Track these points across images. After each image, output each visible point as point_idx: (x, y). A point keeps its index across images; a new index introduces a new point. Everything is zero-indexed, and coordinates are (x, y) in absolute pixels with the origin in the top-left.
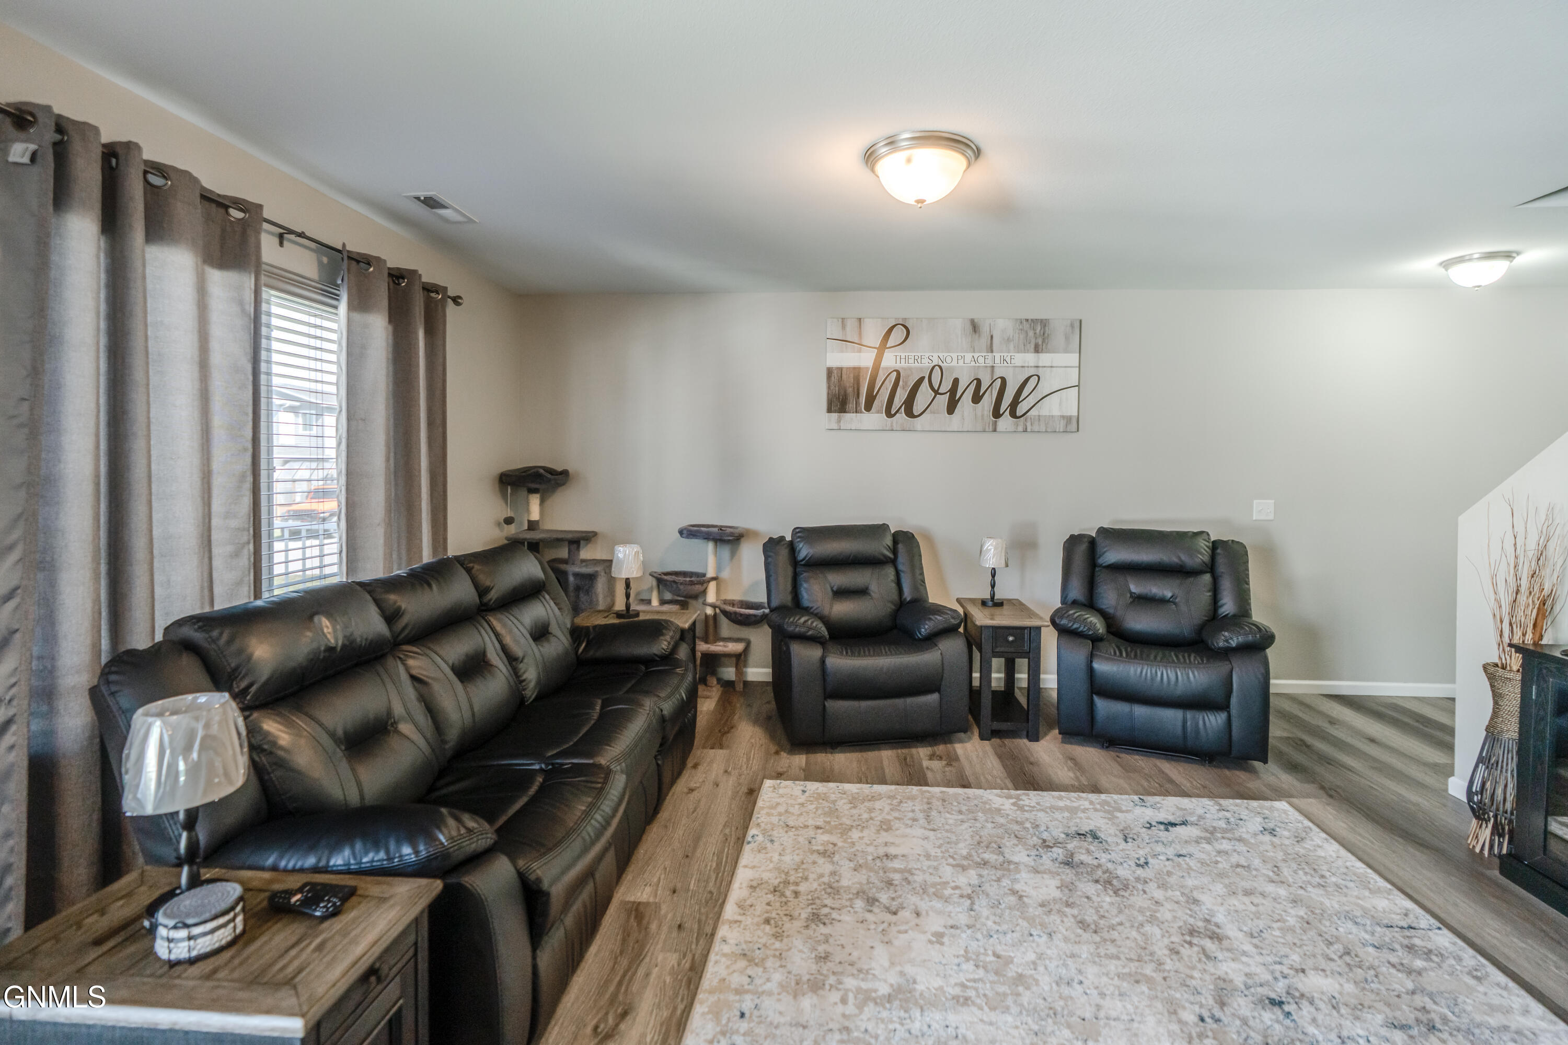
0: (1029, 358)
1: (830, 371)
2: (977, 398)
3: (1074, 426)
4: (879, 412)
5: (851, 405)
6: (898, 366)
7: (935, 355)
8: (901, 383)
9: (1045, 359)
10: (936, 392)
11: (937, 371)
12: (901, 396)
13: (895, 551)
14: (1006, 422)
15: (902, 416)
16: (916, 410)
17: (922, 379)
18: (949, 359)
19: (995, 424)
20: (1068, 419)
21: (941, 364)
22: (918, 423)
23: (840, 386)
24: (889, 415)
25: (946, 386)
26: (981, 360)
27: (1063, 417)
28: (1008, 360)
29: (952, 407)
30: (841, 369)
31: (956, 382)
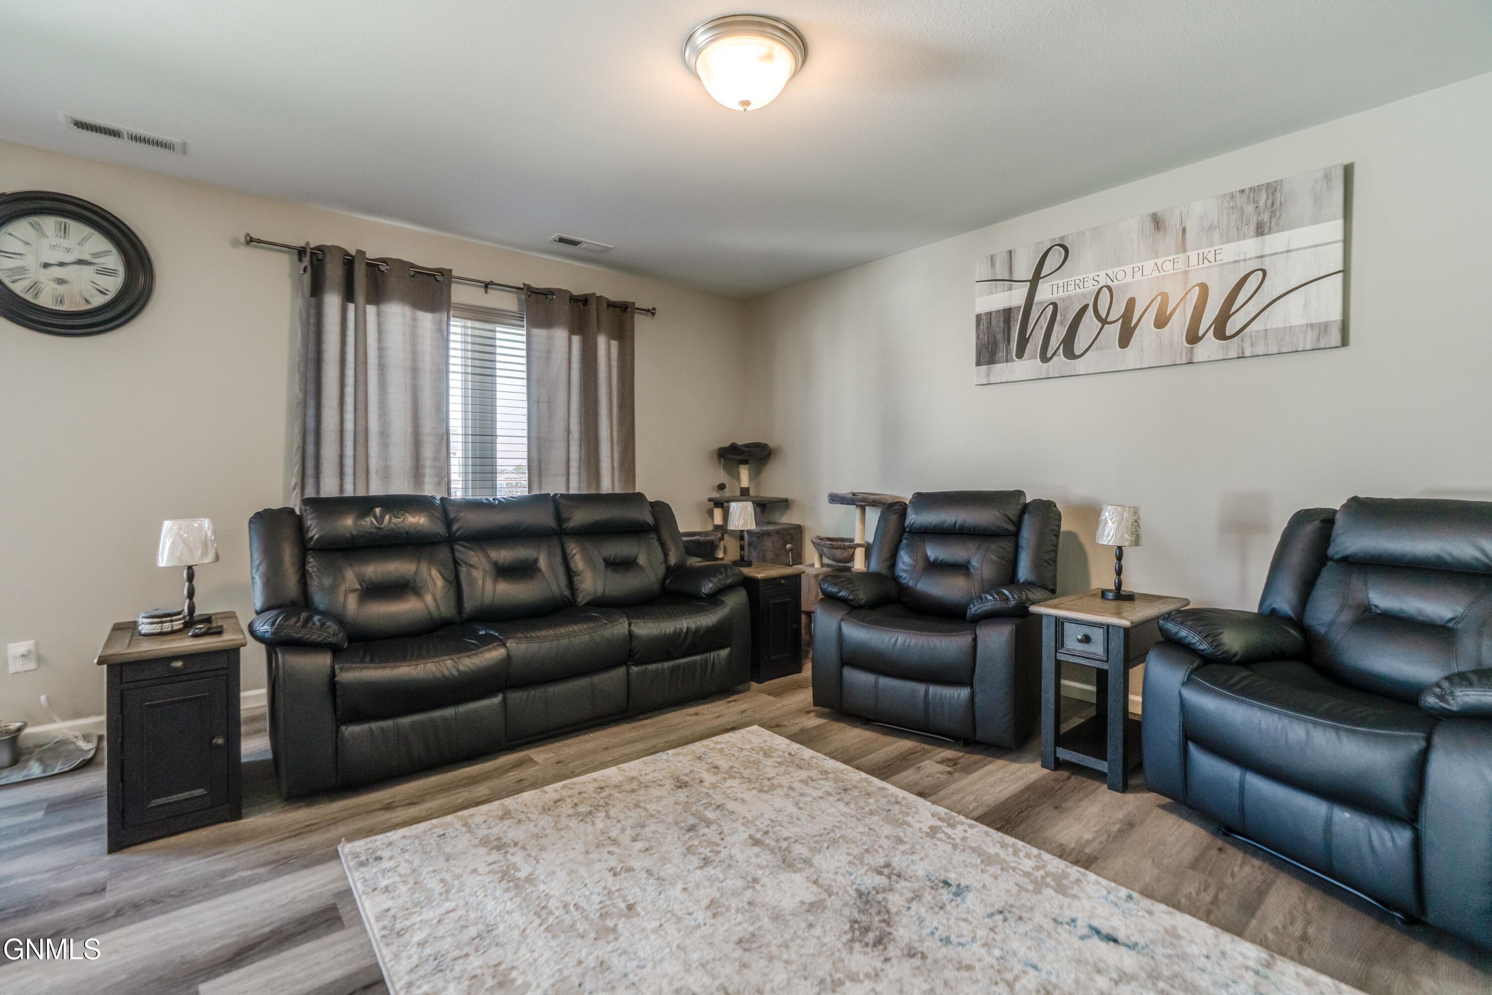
0: (1249, 247)
1: (979, 318)
2: (1161, 322)
3: (1335, 337)
4: (1033, 357)
5: (1001, 354)
6: (1054, 297)
7: (1102, 274)
8: (1058, 318)
9: (1275, 241)
10: (1104, 322)
11: (1105, 295)
12: (1059, 333)
13: (1018, 524)
14: (1209, 347)
15: (1061, 357)
16: (1078, 349)
17: (1085, 308)
18: (1121, 276)
19: (1191, 352)
20: (1324, 327)
21: (1110, 283)
22: (1080, 365)
23: (989, 333)
24: (1045, 359)
25: (1118, 311)
26: (1168, 266)
27: (1312, 326)
28: (1211, 257)
29: (1125, 340)
30: (990, 314)
31: (1131, 302)
